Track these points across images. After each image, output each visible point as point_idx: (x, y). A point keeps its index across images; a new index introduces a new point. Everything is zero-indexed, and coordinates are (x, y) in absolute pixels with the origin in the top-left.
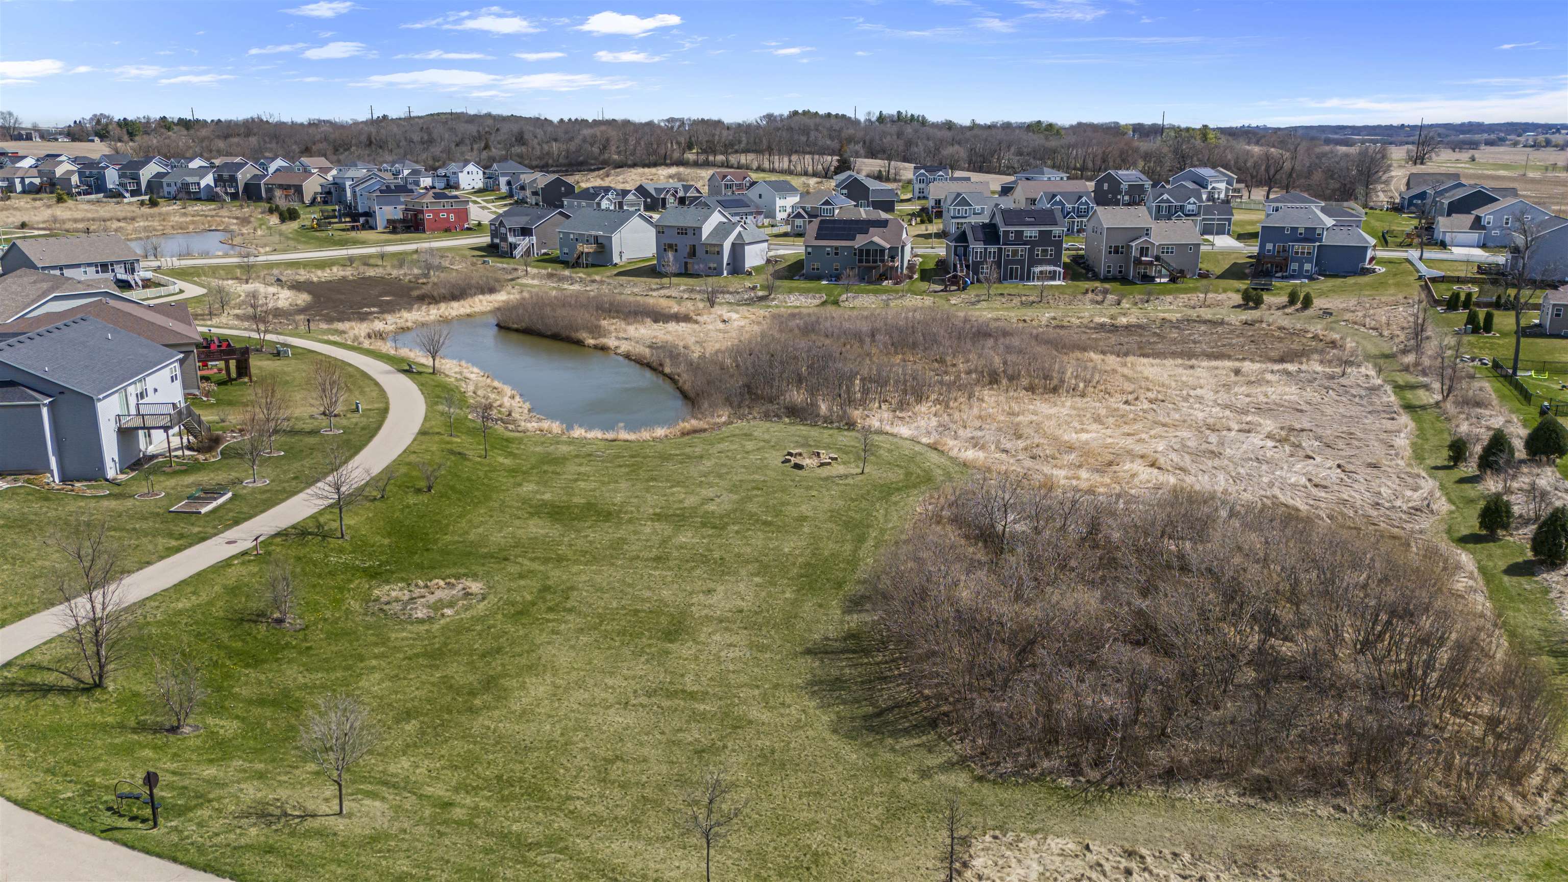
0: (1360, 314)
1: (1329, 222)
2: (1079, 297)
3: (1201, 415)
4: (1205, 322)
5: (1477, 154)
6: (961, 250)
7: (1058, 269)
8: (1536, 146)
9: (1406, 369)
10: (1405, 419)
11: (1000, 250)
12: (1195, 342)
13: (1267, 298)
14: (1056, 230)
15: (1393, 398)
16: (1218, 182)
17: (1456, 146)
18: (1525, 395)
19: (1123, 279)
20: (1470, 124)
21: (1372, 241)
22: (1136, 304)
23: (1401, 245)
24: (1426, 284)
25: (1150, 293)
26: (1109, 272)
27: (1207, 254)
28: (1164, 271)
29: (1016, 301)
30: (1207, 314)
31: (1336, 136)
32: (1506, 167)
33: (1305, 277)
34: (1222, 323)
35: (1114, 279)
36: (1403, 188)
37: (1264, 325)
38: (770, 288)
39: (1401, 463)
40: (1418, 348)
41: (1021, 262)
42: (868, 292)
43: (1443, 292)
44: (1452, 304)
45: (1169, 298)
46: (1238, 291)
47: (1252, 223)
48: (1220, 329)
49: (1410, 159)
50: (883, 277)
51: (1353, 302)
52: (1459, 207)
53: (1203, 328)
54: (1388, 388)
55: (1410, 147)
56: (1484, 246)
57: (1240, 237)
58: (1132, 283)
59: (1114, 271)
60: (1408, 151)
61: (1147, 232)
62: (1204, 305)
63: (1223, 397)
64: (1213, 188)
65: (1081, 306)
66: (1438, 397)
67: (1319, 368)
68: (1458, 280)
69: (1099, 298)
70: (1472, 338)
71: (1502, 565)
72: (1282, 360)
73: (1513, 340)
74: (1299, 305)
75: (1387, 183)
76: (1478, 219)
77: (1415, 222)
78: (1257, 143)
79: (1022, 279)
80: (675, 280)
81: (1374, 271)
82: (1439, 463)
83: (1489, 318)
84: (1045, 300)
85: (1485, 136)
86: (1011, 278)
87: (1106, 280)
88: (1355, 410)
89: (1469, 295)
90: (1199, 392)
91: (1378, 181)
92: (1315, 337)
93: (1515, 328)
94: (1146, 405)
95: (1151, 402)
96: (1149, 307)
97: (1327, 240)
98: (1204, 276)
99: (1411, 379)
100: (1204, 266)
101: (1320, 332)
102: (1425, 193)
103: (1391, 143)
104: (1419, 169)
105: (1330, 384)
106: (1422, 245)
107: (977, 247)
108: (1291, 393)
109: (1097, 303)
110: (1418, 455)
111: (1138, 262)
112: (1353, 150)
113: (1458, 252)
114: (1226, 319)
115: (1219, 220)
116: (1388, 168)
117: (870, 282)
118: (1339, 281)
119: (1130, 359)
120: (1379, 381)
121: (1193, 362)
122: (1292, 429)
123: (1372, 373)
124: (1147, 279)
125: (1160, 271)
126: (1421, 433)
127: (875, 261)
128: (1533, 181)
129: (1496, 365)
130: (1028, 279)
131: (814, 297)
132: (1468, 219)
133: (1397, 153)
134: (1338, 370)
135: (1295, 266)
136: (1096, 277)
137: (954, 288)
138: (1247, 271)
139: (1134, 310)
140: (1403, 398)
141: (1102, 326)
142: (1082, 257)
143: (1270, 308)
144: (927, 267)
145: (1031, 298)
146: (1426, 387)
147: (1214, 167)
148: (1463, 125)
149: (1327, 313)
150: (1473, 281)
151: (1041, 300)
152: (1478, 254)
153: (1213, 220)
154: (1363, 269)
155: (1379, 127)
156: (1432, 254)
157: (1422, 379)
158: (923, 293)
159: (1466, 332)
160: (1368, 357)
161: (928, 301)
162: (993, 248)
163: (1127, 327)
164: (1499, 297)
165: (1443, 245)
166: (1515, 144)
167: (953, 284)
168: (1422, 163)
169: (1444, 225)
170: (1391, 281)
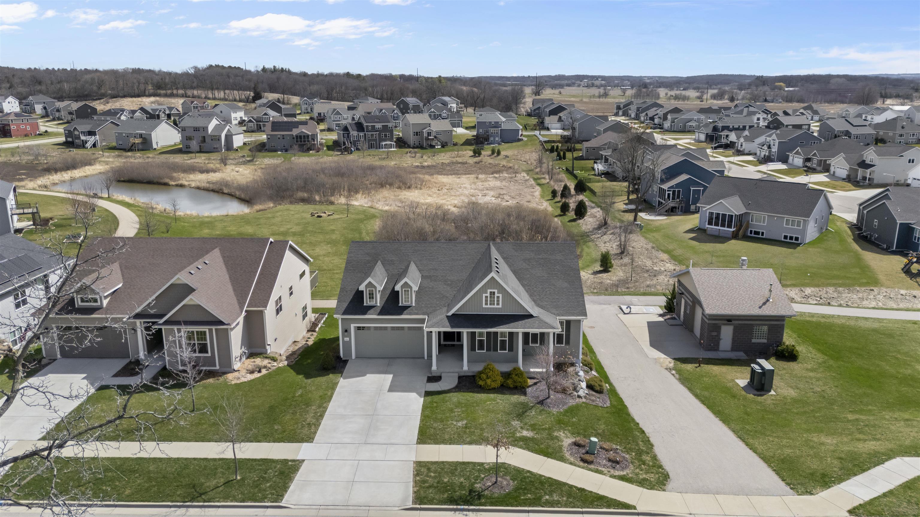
0: (519, 156)
1: (504, 119)
2: (404, 155)
3: (467, 192)
4: (460, 163)
5: (562, 90)
6: (346, 135)
7: (392, 143)
8: (588, 86)
9: (537, 173)
10: (538, 188)
11: (365, 134)
12: (457, 170)
13: (483, 153)
14: (390, 125)
15: (533, 182)
16: (452, 103)
17: (554, 87)
18: (575, 177)
19: (421, 147)
20: (559, 76)
21: (521, 127)
22: (429, 157)
23: (532, 130)
24: (542, 143)
25: (435, 153)
26: (415, 144)
27: (455, 135)
28: (439, 143)
29: (377, 158)
30: (460, 160)
31: (499, 82)
32: (574, 96)
33: (497, 143)
34: (466, 163)
35: (417, 147)
36: (531, 106)
37: (483, 163)
38: (254, 157)
39: (537, 200)
40: (541, 167)
41: (375, 140)
42: (304, 156)
43: (548, 146)
44: (552, 150)
45: (443, 154)
46: (471, 150)
47: (470, 122)
48: (466, 165)
49: (534, 93)
50: (309, 149)
51: (516, 152)
52: (554, 112)
53: (459, 165)
54: (532, 180)
55: (533, 87)
56: (563, 129)
57: (467, 128)
58: (425, 149)
59: (417, 144)
60: (532, 89)
61: (429, 125)
62: (458, 156)
63: (473, 186)
64: (451, 107)
65: (406, 159)
66: (548, 181)
67: (507, 175)
68: (554, 142)
69: (413, 155)
70: (559, 162)
71: (567, 220)
72: (492, 174)
73: (571, 162)
74: (496, 154)
75: (524, 103)
76: (560, 117)
77: (537, 120)
78: (464, 85)
79: (377, 148)
80: (197, 155)
81: (522, 140)
82: (549, 199)
83: (564, 154)
84: (389, 157)
85: (566, 82)
86: (372, 148)
87: (414, 148)
88: (521, 187)
89: (557, 146)
90: (464, 185)
91: (521, 103)
92: (503, 166)
93: (572, 157)
94: (446, 191)
95: (447, 190)
96: (435, 158)
97: (503, 127)
98: (455, 145)
99: (539, 176)
100: (455, 140)
101: (505, 164)
102: (540, 107)
103: (525, 86)
104: (538, 97)
105: (512, 180)
106: (540, 130)
107: (354, 133)
108: (498, 183)
109: (413, 157)
110: (542, 197)
111: (427, 139)
112: (509, 88)
113: (553, 131)
114: (468, 161)
115: (458, 120)
116: (524, 97)
117: (303, 151)
118: (510, 144)
119: (435, 176)
120: (528, 178)
121: (459, 176)
122: (500, 194)
123: (526, 175)
124: (432, 147)
125: (437, 143)
126: (543, 191)
127: (305, 141)
128: (586, 103)
129: (567, 170)
130: (380, 148)
131: (278, 160)
132: (556, 118)
133: (528, 90)
134: (514, 175)
135: (492, 139)
136: (409, 147)
137: (346, 153)
138: (473, 142)
139: (429, 159)
140: (536, 182)
141: (417, 166)
142: (401, 138)
143: (484, 156)
144: (329, 144)
145: (383, 156)
146: (544, 178)
147: (450, 97)
148: (556, 76)
149: (507, 157)
150: (559, 142)
151: (388, 156)
152: (560, 132)
153: (455, 120)
154: (519, 139)
155: (518, 77)
156: (544, 132)
157: (543, 176)
158: (332, 156)
159: (557, 160)
160: (524, 171)
161: (336, 158)
162: (362, 134)
163: (428, 166)
164: (568, 147)
165: (548, 129)
166: (579, 86)
167: (346, 151)
168: (539, 95)
169: (548, 120)
170: (529, 143)
